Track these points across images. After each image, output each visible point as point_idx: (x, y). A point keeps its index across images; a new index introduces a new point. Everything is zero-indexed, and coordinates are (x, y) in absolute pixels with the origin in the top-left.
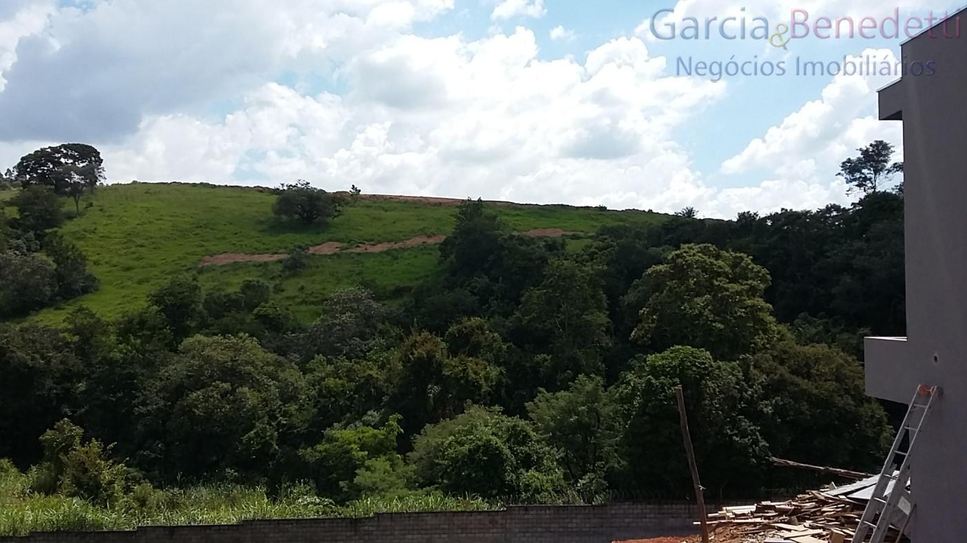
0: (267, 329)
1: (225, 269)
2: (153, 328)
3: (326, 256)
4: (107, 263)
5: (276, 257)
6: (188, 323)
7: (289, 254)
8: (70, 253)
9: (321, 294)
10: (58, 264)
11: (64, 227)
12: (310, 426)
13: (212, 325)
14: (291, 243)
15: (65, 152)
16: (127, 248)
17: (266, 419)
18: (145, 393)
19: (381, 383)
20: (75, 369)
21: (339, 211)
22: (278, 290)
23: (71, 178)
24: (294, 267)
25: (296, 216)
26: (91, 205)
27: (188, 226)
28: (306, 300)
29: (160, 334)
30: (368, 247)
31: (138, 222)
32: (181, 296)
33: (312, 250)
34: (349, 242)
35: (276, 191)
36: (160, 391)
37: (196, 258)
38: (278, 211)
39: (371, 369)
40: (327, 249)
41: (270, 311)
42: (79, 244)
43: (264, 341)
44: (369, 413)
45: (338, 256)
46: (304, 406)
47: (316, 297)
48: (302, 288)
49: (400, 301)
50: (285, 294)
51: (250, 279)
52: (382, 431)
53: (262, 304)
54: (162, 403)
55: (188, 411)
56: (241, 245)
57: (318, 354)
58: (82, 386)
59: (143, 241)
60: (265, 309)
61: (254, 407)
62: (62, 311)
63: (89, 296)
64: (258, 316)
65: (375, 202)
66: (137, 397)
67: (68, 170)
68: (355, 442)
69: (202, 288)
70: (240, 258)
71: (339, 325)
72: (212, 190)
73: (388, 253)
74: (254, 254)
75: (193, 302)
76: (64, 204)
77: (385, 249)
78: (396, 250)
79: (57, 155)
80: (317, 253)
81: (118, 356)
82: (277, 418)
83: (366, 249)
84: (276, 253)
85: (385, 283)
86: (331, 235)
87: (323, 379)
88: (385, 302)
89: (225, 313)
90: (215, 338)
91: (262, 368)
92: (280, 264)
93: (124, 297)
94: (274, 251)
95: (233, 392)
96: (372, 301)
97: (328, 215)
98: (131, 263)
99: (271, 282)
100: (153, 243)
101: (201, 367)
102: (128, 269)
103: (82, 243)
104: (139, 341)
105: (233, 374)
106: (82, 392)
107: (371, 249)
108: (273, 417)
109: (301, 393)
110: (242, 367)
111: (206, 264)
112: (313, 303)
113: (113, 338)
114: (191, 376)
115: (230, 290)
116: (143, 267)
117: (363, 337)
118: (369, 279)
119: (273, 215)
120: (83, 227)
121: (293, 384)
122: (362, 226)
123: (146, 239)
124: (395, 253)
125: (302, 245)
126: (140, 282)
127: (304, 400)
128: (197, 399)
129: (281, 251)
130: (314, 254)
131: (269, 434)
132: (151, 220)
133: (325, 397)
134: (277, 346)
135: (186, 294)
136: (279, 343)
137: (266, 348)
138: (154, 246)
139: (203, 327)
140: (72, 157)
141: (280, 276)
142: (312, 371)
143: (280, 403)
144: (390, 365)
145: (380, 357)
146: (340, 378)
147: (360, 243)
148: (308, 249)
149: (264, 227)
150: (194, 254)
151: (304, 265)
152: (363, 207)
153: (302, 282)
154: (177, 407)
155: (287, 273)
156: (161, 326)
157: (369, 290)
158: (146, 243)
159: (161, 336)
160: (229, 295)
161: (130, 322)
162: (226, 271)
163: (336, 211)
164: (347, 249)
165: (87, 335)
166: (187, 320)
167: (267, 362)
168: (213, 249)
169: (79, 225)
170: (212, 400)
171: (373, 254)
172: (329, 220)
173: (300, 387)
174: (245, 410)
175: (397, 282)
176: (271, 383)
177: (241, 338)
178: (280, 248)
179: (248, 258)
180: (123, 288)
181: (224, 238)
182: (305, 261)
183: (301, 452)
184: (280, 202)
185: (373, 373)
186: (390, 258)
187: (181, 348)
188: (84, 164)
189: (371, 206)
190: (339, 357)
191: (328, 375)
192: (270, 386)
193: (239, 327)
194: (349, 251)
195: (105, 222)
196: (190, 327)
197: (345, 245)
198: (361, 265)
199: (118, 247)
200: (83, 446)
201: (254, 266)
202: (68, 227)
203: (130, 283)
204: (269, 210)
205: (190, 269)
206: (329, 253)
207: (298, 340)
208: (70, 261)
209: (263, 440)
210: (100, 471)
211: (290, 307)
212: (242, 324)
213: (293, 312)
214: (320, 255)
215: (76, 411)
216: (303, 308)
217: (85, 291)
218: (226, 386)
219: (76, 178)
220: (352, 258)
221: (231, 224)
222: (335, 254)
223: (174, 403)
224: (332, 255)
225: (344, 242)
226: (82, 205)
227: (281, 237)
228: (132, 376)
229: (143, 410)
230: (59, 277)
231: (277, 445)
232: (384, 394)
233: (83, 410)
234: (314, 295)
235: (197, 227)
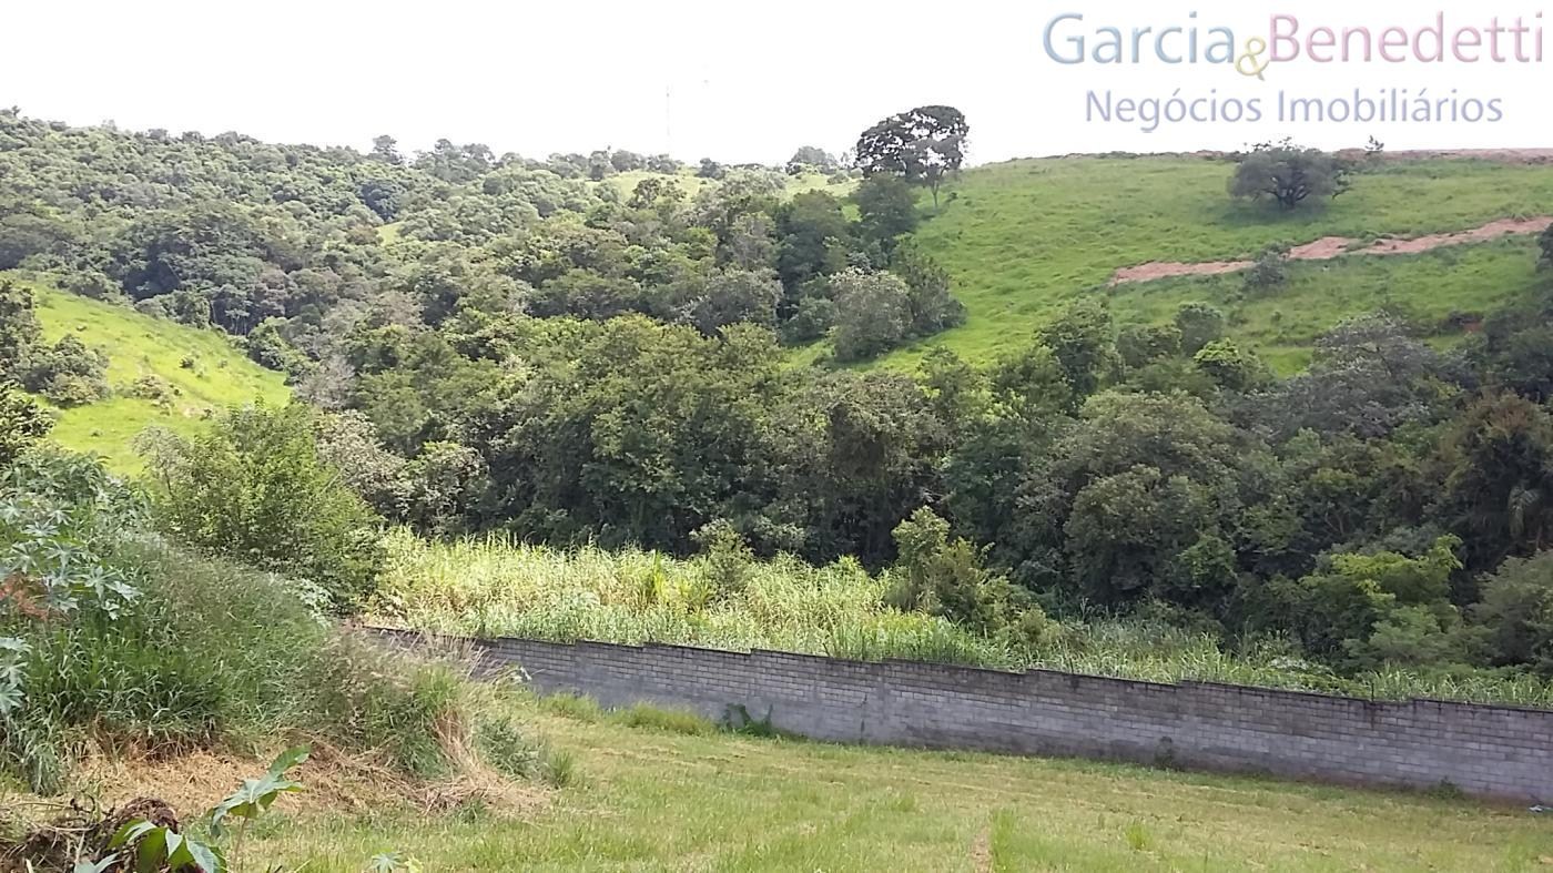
0: (1218, 385)
1: (1150, 288)
2: (1042, 380)
3: (1320, 261)
4: (976, 282)
5: (1233, 267)
6: (1093, 373)
7: (1255, 261)
8: (927, 269)
9: (1310, 327)
10: (913, 286)
11: (919, 231)
12: (1291, 545)
13: (1130, 377)
14: (1259, 242)
15: (918, 119)
16: (1005, 260)
17: (1216, 528)
18: (1033, 476)
19: (1420, 481)
20: (936, 437)
21: (1345, 183)
22: (1237, 321)
23: (926, 158)
24: (1266, 281)
25: (1269, 196)
26: (954, 196)
27: (1092, 223)
28: (1285, 336)
29: (1052, 388)
30: (1398, 243)
31: (1020, 219)
32: (1083, 331)
33: (1295, 253)
34: (1362, 237)
35: (1234, 157)
36: (1055, 474)
37: (1104, 272)
38: (1237, 191)
39: (1402, 456)
40: (1322, 250)
41: (1223, 356)
42: (939, 256)
43: (1212, 404)
44: (1397, 530)
45: (1342, 261)
46: (1280, 511)
47: (1301, 333)
48: (1278, 317)
49: (1460, 340)
50: (1247, 327)
51: (1191, 303)
52: (1421, 563)
53: (1210, 343)
54: (1056, 492)
55: (1095, 510)
56: (1176, 249)
57: (1305, 428)
58: (947, 461)
59: (1027, 249)
60: (1213, 351)
61: (1197, 508)
62: (917, 354)
63: (952, 332)
64: (1203, 364)
65: (1412, 163)
66: (1023, 482)
67: (922, 146)
68: (1371, 576)
69: (1115, 320)
70: (1175, 269)
71: (1343, 379)
72: (1131, 161)
73: (1435, 253)
74: (1196, 262)
75: (1100, 340)
76: (919, 197)
77: (1431, 247)
78: (1451, 247)
79: (908, 125)
80: (1304, 257)
81: (993, 419)
82: (1235, 528)
83: (1394, 248)
84: (1234, 260)
85: (1429, 306)
86: (1330, 225)
87: (1314, 469)
88: (1430, 341)
89: (1150, 359)
90: (1136, 396)
91: (1210, 446)
92: (1240, 278)
93: (1000, 333)
94: (1231, 256)
95: (1163, 483)
96: (1404, 337)
97: (1327, 191)
98: (1011, 283)
99: (1225, 307)
100: (1042, 251)
101: (1113, 440)
102: (1007, 291)
103: (942, 254)
104: (1023, 398)
105: (1163, 453)
106: (946, 471)
107: (1403, 248)
108: (1226, 525)
109: (1276, 490)
110: (1178, 445)
111: (1120, 281)
112: (1297, 343)
113: (986, 393)
114: (1098, 455)
115: (1159, 323)
116: (1028, 288)
117: (1386, 399)
118: (1398, 300)
119: (1228, 197)
120: (945, 230)
121: (1261, 476)
122: (1387, 207)
123: (1032, 245)
124: (1450, 252)
125: (1278, 244)
126: (1024, 311)
127: (1281, 502)
128: (1108, 489)
129: (1242, 256)
130: (1299, 260)
131: (1221, 552)
132: (1038, 215)
133: (1317, 499)
134: (1235, 413)
135: (1091, 328)
136: (1237, 408)
137: (1217, 415)
138: (1042, 255)
139: (1116, 378)
140: (927, 125)
141: (1240, 298)
142: (1292, 454)
143: (1240, 504)
144: (1438, 449)
145: (1420, 435)
146: (1344, 470)
147: (1383, 237)
148: (1288, 251)
149: (1211, 217)
150: (1102, 265)
151: (1282, 278)
152: (1389, 173)
153: (1277, 308)
154: (1079, 499)
155: (1253, 292)
156: (1053, 377)
157: (1399, 318)
158: (1030, 250)
159: (1054, 392)
160: (1156, 330)
161: (1010, 370)
162: (1150, 292)
163: (1339, 183)
164: (1359, 248)
165: (950, 387)
166: (1092, 368)
167: (1218, 437)
168: (1131, 256)
169: (938, 227)
170: (1131, 492)
171: (1408, 257)
172: (1327, 199)
173: (1274, 481)
174: (1183, 512)
175: (1454, 306)
176: (1226, 472)
177: (1176, 397)
178: (1242, 251)
179: (1186, 269)
180: (999, 320)
181: (1149, 239)
182: (1283, 272)
183: (1274, 585)
184: (1241, 173)
185: (1406, 462)
186: (1440, 261)
187: (1082, 410)
188: (944, 136)
189: (1404, 172)
190: (1342, 433)
191: (1322, 464)
192: (1223, 475)
193: (1172, 380)
194: (1363, 251)
195: (974, 221)
196: (1097, 380)
197: (1356, 241)
198: (1383, 276)
199: (992, 258)
200: (950, 546)
201: (1198, 281)
202: (926, 230)
203: (1008, 312)
204: (1221, 188)
205: (1096, 289)
206: (1327, 257)
207: (1271, 402)
208: (927, 281)
209: (1213, 562)
210: (973, 581)
211: (1255, 350)
212: (1177, 376)
213: (1261, 357)
214: (1310, 261)
215: (939, 498)
216: (1280, 351)
217: (947, 325)
218: (1154, 472)
219: (934, 158)
220: (1370, 264)
221: (1160, 215)
222: (1337, 258)
223: (1074, 494)
224: (1331, 260)
225: (1353, 237)
226: (943, 197)
227: (1243, 232)
228: (1013, 451)
229: (1029, 500)
230: (913, 306)
231: (1235, 571)
232: (1426, 500)
233: (948, 496)
234: (1299, 329)
235: (1107, 223)
